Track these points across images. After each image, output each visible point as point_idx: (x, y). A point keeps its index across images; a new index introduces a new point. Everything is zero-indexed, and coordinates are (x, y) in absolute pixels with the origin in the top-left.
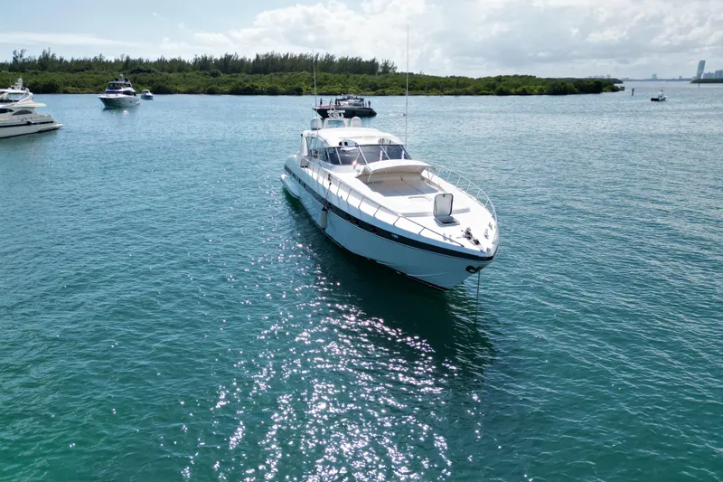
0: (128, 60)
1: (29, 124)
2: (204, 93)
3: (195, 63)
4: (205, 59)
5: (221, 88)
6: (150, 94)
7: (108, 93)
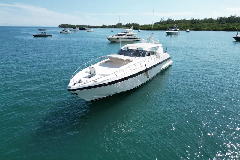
0: (193, 19)
1: (130, 38)
2: (213, 30)
3: (217, 19)
4: (221, 18)
5: (220, 28)
6: (189, 31)
7: (170, 30)
